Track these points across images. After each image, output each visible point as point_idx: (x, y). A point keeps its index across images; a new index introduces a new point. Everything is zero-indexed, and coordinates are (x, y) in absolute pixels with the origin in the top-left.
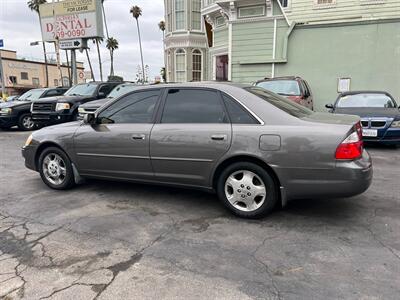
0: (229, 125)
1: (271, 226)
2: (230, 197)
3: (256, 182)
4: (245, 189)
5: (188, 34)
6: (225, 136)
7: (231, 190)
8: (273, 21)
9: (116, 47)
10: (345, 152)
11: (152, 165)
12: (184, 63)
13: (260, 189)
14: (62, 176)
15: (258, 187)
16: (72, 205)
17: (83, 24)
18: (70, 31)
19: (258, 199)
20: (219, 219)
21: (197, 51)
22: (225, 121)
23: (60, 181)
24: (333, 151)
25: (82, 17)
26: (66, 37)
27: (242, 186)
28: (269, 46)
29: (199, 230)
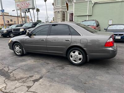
0: (71, 36)
1: (84, 68)
2: (71, 59)
3: (79, 54)
4: (76, 56)
5: (61, 7)
6: (70, 40)
7: (72, 57)
8: (88, 2)
9: (39, 11)
10: (108, 44)
11: (47, 48)
12: (60, 16)
13: (81, 56)
14: (20, 52)
15: (80, 56)
16: (23, 61)
17: (28, 4)
18: (24, 6)
19: (80, 59)
20: (68, 66)
21: (64, 12)
22: (70, 35)
23: (20, 53)
24: (104, 44)
25: (28, 2)
26: (23, 8)
27: (75, 55)
28: (86, 10)
29: (61, 69)
